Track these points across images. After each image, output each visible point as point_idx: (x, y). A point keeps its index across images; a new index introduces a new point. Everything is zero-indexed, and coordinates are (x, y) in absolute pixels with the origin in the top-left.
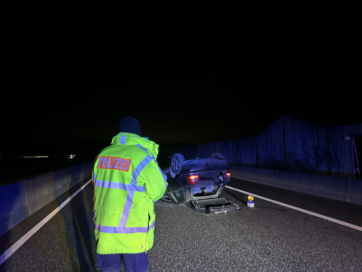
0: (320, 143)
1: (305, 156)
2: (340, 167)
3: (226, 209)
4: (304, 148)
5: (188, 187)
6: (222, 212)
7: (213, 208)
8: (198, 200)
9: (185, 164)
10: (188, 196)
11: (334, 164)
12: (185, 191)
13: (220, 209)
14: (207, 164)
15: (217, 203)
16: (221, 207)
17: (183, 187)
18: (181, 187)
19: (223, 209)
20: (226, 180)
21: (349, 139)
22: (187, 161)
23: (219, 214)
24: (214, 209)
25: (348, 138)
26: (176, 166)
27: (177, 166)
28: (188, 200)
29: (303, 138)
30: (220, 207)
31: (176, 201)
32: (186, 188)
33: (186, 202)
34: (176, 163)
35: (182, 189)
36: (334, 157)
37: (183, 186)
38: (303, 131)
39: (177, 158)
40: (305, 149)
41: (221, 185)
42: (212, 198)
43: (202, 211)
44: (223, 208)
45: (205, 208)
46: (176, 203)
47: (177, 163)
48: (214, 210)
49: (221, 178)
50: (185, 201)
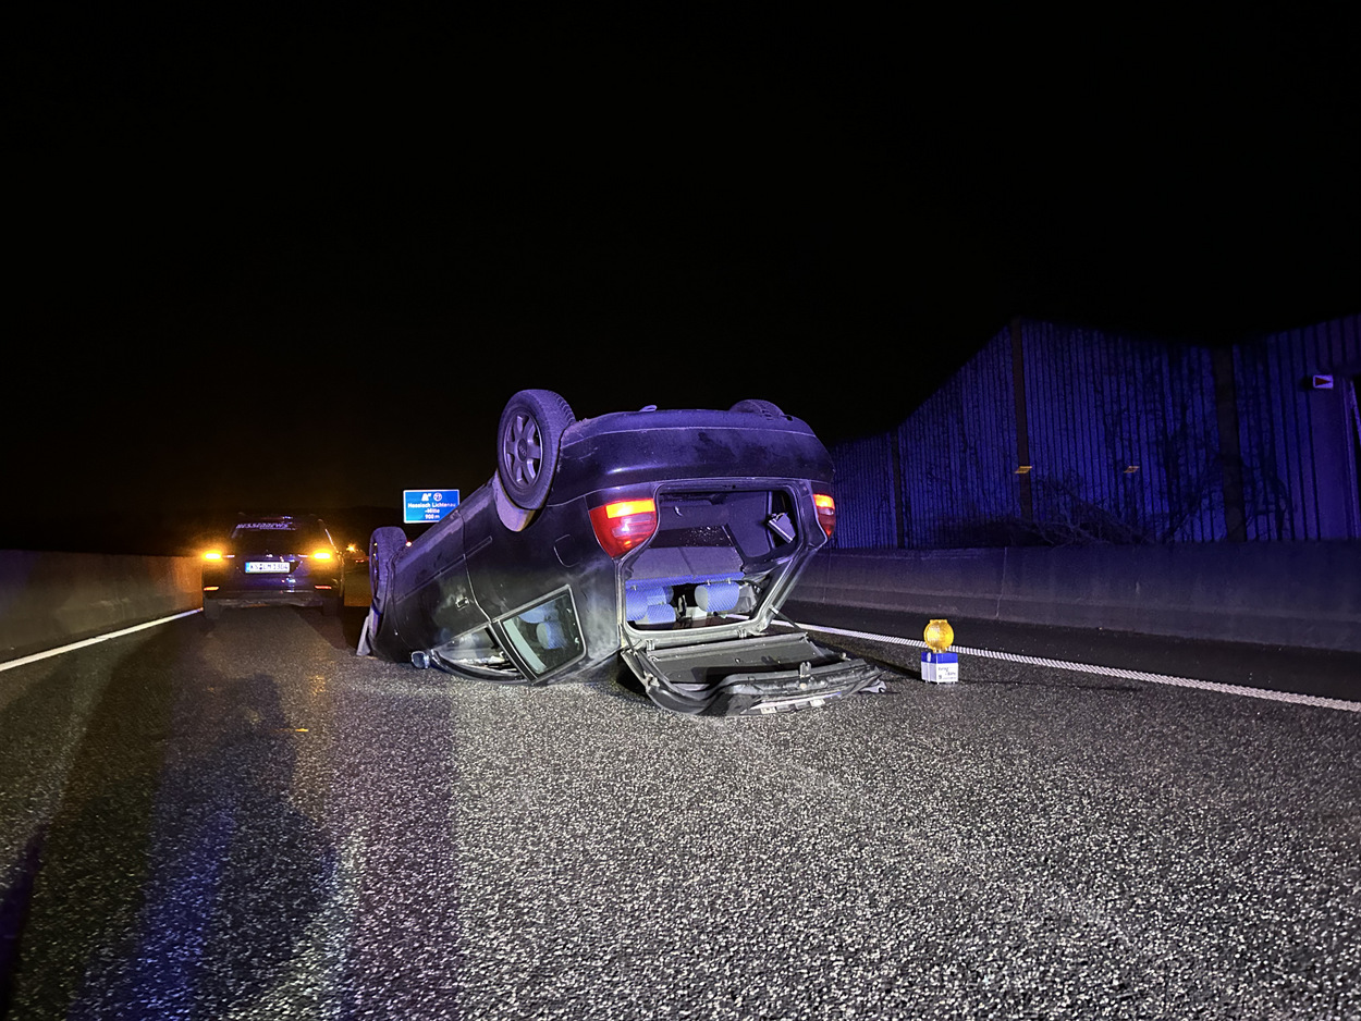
0: (1189, 420)
1: (1121, 487)
2: (1287, 516)
3: (822, 683)
4: (1114, 454)
5: (597, 572)
6: (799, 702)
7: (744, 677)
8: (657, 649)
9: (574, 437)
10: (600, 627)
11: (1261, 507)
12: (582, 596)
13: (789, 686)
14: (703, 436)
15: (764, 659)
16: (794, 674)
17: (569, 576)
18: (561, 579)
19: (803, 687)
20: (810, 538)
21: (1330, 386)
22: (586, 421)
23: (781, 713)
24: (754, 684)
25: (1328, 382)
26: (524, 459)
27: (530, 462)
28: (600, 653)
29: (1107, 407)
30: (784, 675)
31: (537, 664)
32: (587, 579)
33: (590, 664)
34: (523, 442)
35: (567, 586)
36: (1257, 473)
37: (571, 571)
38: (1106, 378)
39: (531, 413)
40: (1119, 457)
41: (785, 564)
42: (738, 638)
43: (680, 704)
44: (805, 681)
45: (699, 687)
46: (539, 676)
47: (530, 441)
48: (751, 691)
49: (782, 525)
50: (587, 659)
